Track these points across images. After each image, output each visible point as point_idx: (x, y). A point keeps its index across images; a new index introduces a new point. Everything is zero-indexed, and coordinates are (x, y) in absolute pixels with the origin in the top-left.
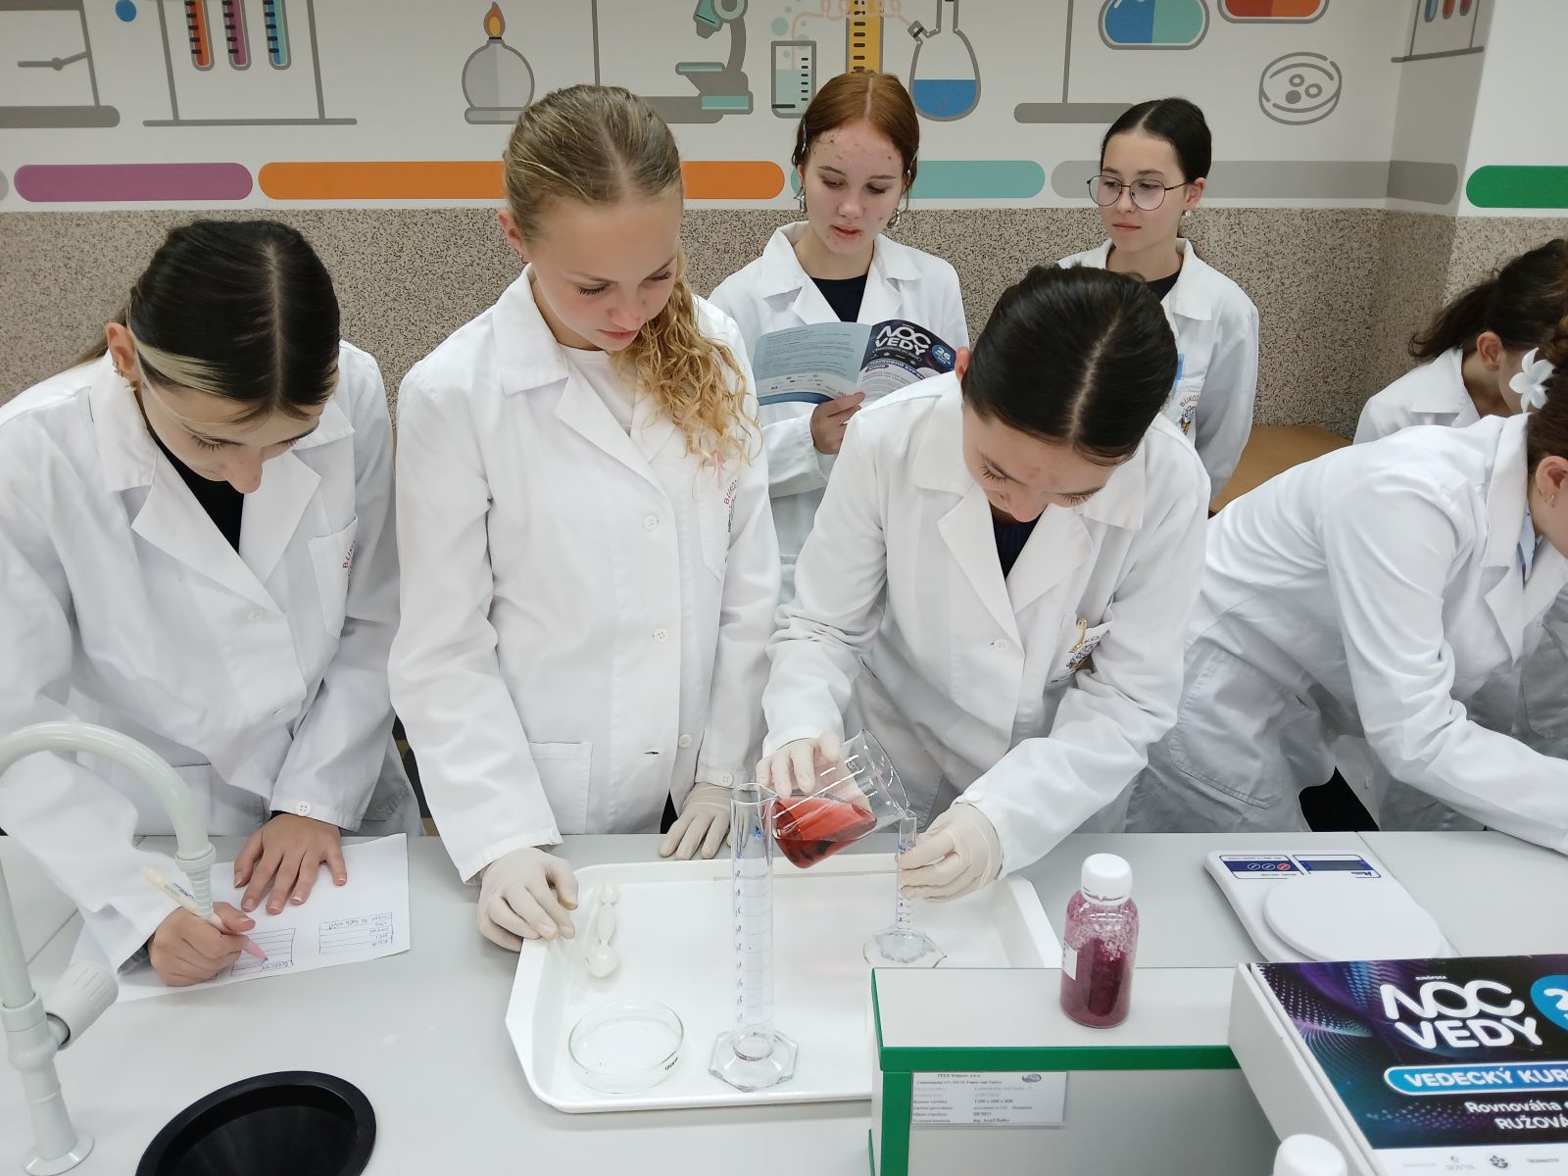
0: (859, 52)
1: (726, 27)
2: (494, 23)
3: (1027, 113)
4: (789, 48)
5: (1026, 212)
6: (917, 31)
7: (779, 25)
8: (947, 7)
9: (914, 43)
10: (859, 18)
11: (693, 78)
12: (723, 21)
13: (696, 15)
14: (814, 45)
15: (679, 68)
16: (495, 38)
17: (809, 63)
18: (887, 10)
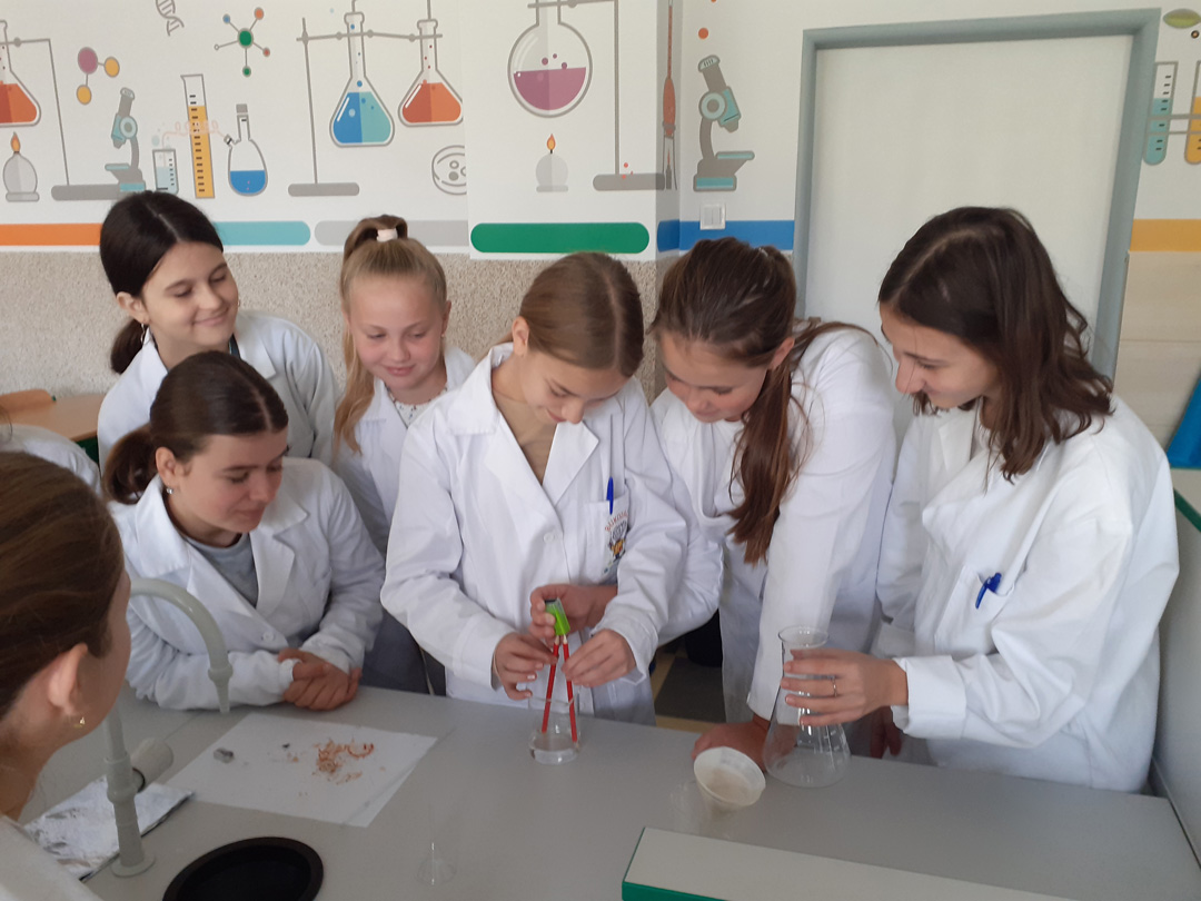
0: (199, 154)
1: (128, 142)
2: (15, 143)
3: (297, 191)
4: (162, 154)
5: (302, 255)
6: (229, 141)
7: (155, 140)
8: (244, 125)
9: (227, 148)
10: (196, 134)
11: (115, 173)
12: (126, 138)
13: (112, 136)
14: (175, 151)
15: (108, 167)
16: (17, 152)
17: (173, 162)
18: (211, 129)
